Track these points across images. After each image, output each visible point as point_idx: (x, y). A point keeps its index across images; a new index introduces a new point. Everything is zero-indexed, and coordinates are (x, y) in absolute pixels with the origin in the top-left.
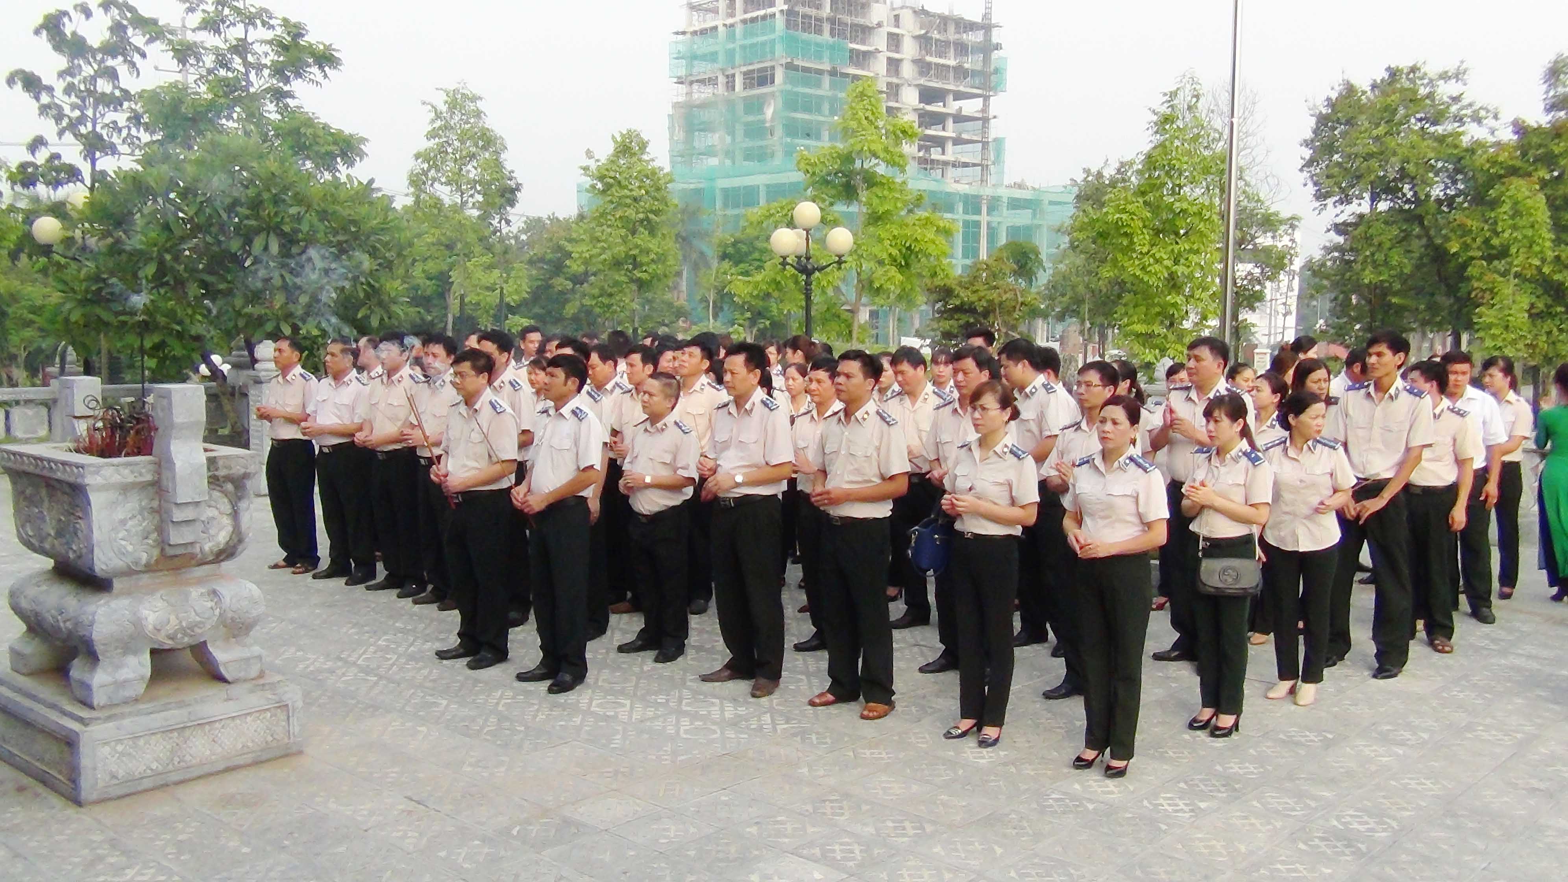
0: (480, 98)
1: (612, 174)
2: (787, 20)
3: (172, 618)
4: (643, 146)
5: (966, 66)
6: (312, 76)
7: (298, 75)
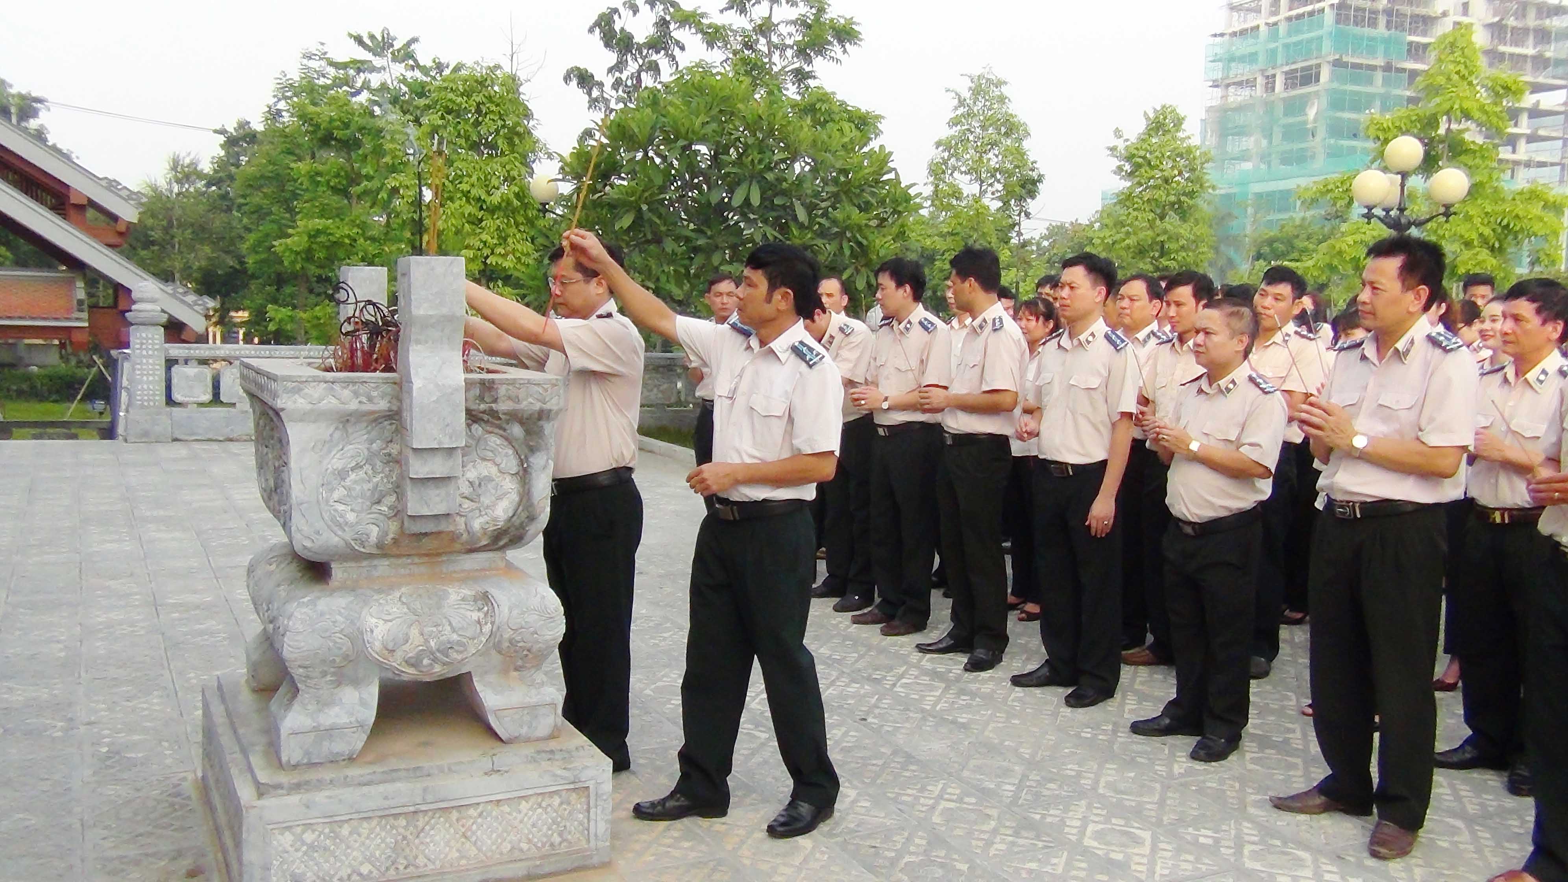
0: (1005, 83)
1: (1142, 153)
2: (1337, 14)
3: (414, 632)
4: (1179, 122)
5: (1548, 54)
6: (833, 54)
7: (820, 52)
